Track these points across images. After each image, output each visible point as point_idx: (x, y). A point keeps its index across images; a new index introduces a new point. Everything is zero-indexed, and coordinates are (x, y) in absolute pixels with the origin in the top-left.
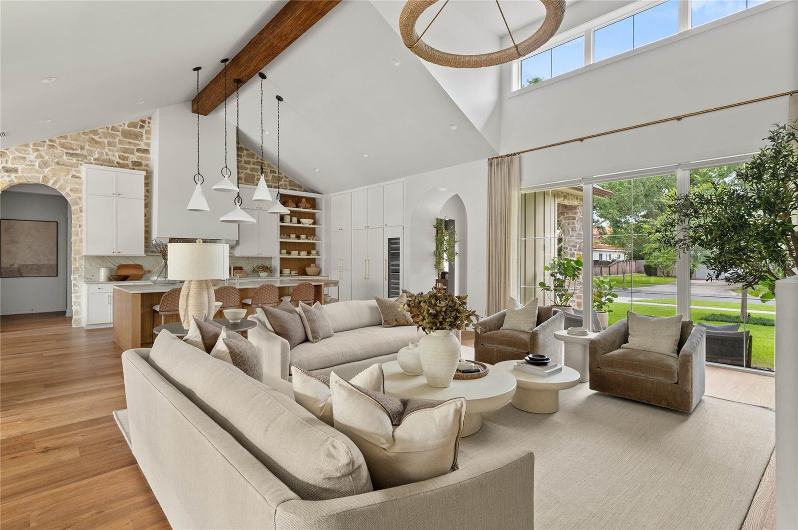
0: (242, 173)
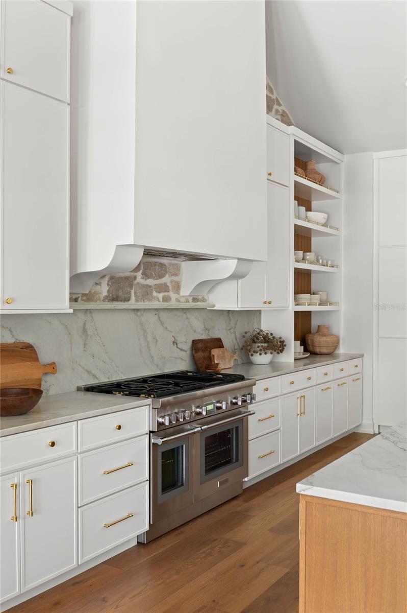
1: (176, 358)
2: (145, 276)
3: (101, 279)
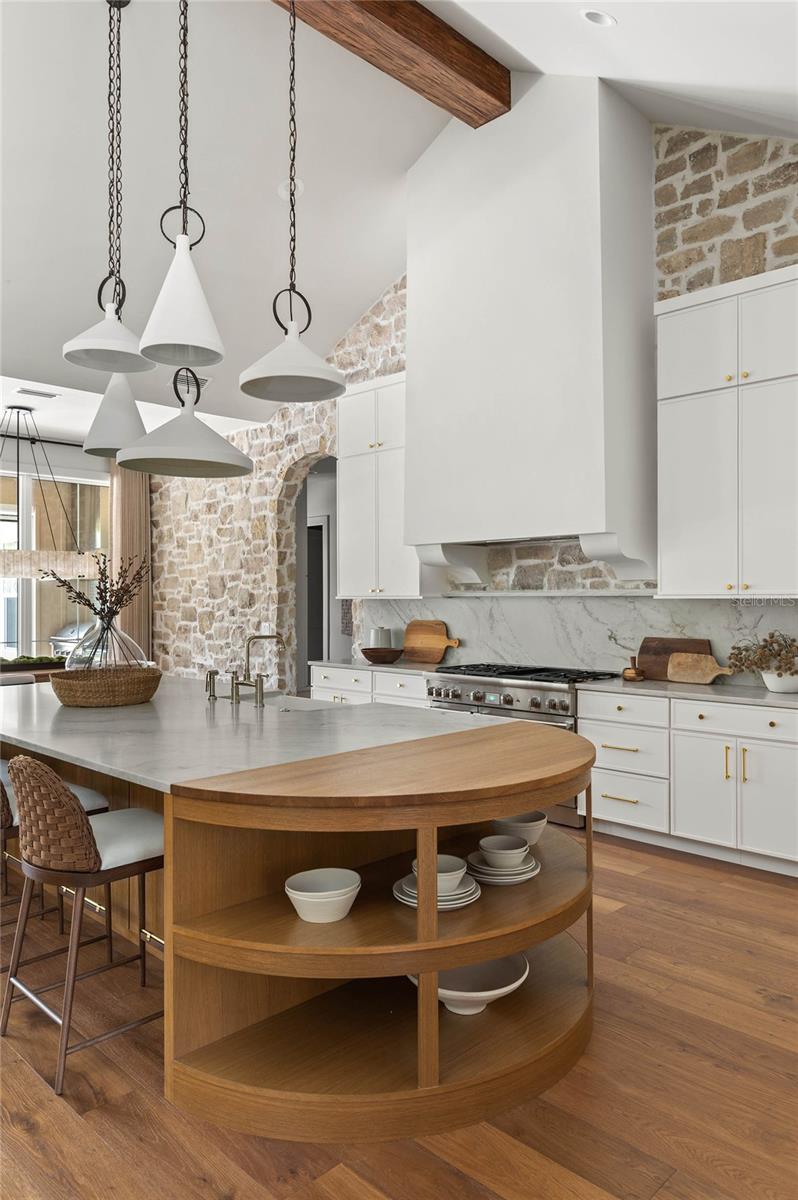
1: (615, 656)
2: (562, 562)
3: (509, 570)
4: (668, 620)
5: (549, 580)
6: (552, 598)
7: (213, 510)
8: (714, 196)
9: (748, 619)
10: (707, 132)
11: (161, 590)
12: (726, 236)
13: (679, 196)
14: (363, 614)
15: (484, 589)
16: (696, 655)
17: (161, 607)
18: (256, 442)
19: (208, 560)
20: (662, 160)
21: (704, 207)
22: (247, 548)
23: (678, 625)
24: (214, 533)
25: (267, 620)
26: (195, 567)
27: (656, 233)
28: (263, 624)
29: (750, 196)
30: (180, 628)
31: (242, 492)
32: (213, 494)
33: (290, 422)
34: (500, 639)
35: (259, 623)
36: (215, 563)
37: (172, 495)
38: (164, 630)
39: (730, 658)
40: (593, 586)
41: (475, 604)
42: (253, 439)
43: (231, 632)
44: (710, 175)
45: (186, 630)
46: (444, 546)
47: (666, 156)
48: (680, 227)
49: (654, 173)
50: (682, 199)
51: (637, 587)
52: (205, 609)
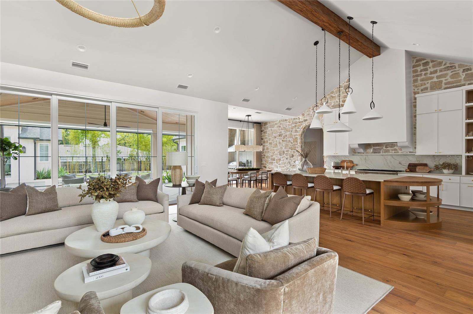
0: (427, 83)
1: (401, 167)
2: (386, 147)
3: (371, 149)
4: (416, 160)
5: (382, 151)
6: (383, 155)
7: (281, 136)
8: (429, 72)
9: (437, 159)
10: (427, 59)
11: (264, 154)
12: (432, 81)
13: (419, 72)
14: (327, 159)
15: (363, 153)
16: (424, 167)
17: (264, 158)
18: (295, 121)
19: (279, 147)
20: (414, 64)
21: (425, 74)
22: (291, 145)
23: (418, 161)
24: (281, 141)
25: (298, 160)
26: (275, 149)
27: (412, 79)
28: (296, 161)
29: (438, 72)
30: (270, 162)
31: (290, 132)
32: (281, 132)
33: (305, 117)
34: (368, 164)
35: (295, 161)
36: (281, 148)
37: (268, 132)
38: (265, 163)
39: (434, 167)
40: (394, 152)
41: (361, 156)
42: (293, 120)
43: (286, 163)
44: (427, 68)
45: (272, 163)
46: (358, 144)
47: (415, 63)
48: (419, 78)
49: (412, 67)
50: (420, 72)
51: (407, 153)
52: (278, 158)
